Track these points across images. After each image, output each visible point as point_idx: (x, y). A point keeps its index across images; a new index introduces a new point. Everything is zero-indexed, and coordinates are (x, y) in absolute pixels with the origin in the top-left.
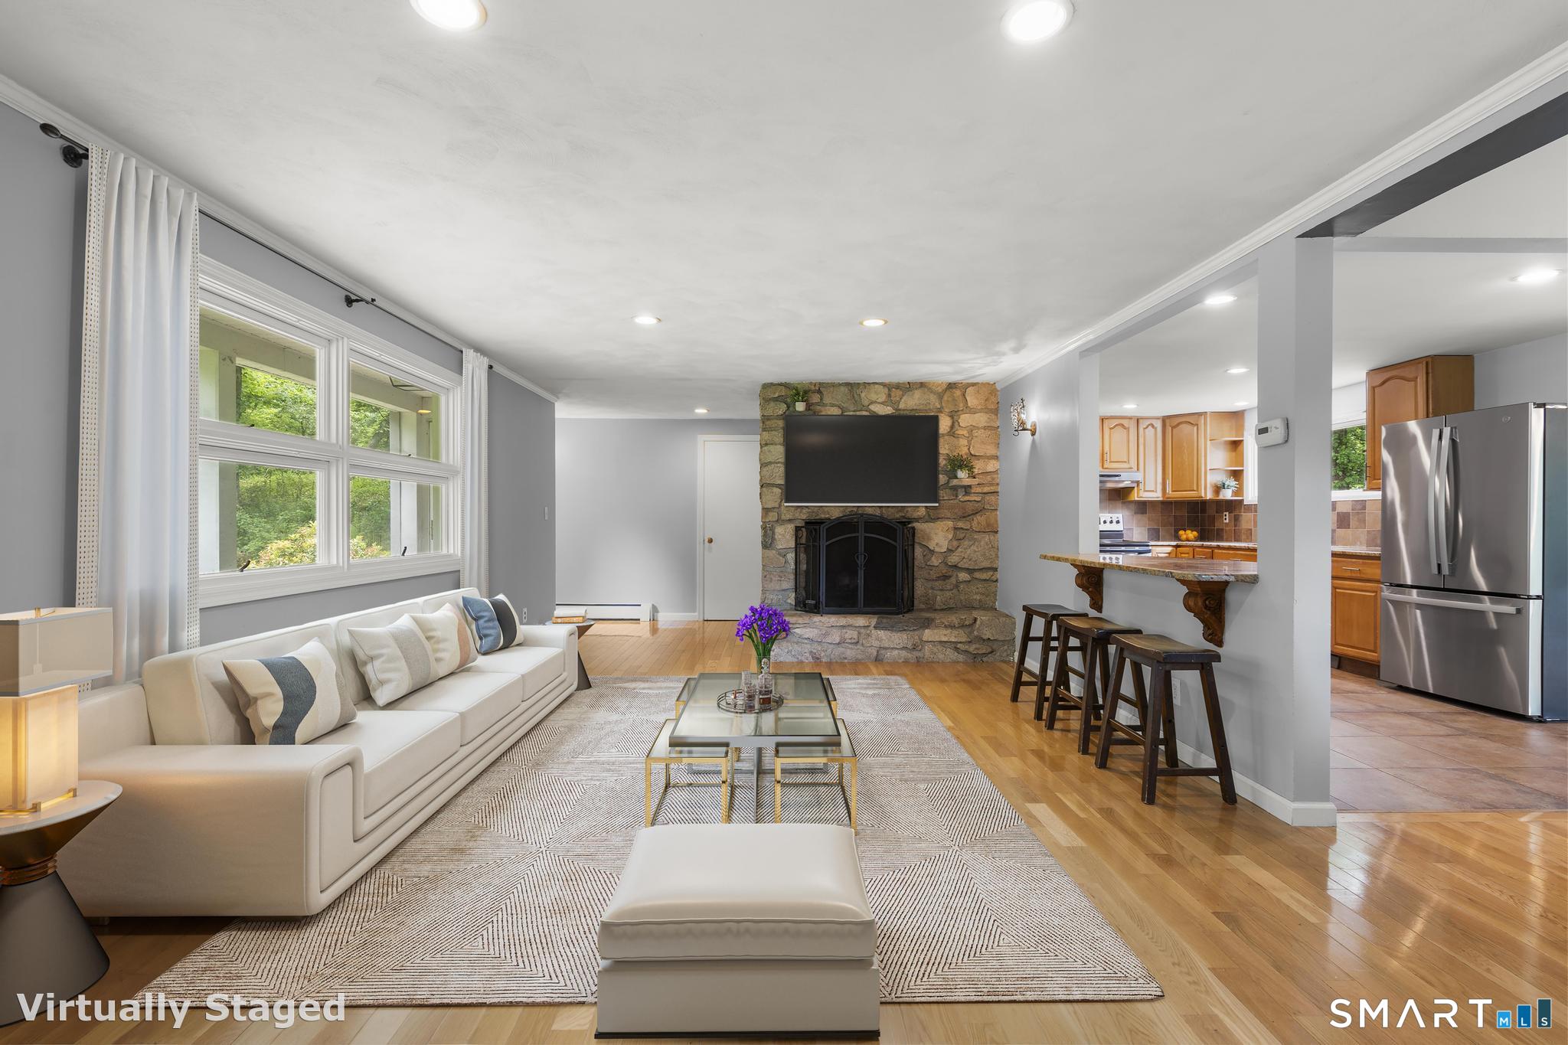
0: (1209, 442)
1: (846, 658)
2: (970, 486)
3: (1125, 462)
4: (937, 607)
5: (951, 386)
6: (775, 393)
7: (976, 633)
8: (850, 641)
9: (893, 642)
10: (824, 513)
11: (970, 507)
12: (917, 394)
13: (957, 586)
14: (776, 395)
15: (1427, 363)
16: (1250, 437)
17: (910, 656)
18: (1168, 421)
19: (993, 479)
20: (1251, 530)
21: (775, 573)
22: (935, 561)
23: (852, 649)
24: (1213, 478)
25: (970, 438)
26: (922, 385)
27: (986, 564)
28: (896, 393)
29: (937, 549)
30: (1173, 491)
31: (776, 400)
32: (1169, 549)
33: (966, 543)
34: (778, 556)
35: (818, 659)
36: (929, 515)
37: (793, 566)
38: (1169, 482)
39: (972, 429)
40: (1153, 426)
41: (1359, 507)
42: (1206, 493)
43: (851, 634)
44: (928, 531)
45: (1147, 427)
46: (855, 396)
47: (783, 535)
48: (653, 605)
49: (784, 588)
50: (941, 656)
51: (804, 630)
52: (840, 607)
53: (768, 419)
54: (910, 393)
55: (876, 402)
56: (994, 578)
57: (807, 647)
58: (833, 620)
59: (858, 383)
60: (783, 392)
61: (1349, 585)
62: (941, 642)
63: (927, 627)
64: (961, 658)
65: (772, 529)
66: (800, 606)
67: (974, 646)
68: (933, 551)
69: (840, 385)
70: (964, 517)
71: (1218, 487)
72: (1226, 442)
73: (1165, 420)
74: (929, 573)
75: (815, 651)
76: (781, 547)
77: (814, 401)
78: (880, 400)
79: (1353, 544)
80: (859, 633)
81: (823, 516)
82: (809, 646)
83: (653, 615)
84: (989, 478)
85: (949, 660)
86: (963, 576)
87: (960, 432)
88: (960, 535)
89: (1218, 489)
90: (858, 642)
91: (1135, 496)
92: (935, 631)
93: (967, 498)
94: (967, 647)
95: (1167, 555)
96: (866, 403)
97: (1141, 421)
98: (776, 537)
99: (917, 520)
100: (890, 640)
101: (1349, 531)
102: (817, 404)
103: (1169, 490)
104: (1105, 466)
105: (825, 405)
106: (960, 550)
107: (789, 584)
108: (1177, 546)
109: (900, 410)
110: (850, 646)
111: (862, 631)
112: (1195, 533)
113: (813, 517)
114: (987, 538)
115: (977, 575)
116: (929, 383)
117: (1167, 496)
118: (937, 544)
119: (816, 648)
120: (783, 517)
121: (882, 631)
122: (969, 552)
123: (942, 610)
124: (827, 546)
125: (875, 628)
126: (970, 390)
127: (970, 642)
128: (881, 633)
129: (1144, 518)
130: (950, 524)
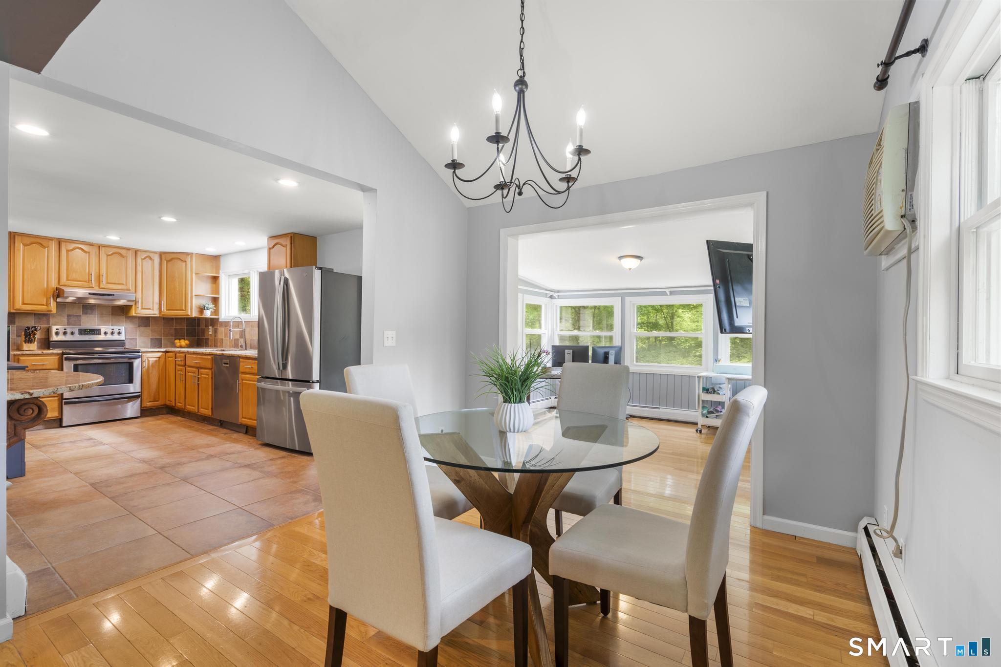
0: (194, 275)
3: (123, 284)
15: (291, 237)
16: (223, 274)
18: (163, 256)
20: (223, 339)
24: (196, 302)
30: (167, 310)
32: (159, 355)
38: (164, 302)
40: (151, 258)
42: (191, 312)
45: (145, 259)
61: (249, 377)
71: (201, 309)
72: (208, 277)
73: (162, 255)
89: (202, 309)
91: (133, 313)
95: (157, 359)
97: (138, 253)
103: (164, 309)
104: (102, 286)
108: (166, 352)
112: (187, 342)
117: (163, 313)
129: (148, 330)
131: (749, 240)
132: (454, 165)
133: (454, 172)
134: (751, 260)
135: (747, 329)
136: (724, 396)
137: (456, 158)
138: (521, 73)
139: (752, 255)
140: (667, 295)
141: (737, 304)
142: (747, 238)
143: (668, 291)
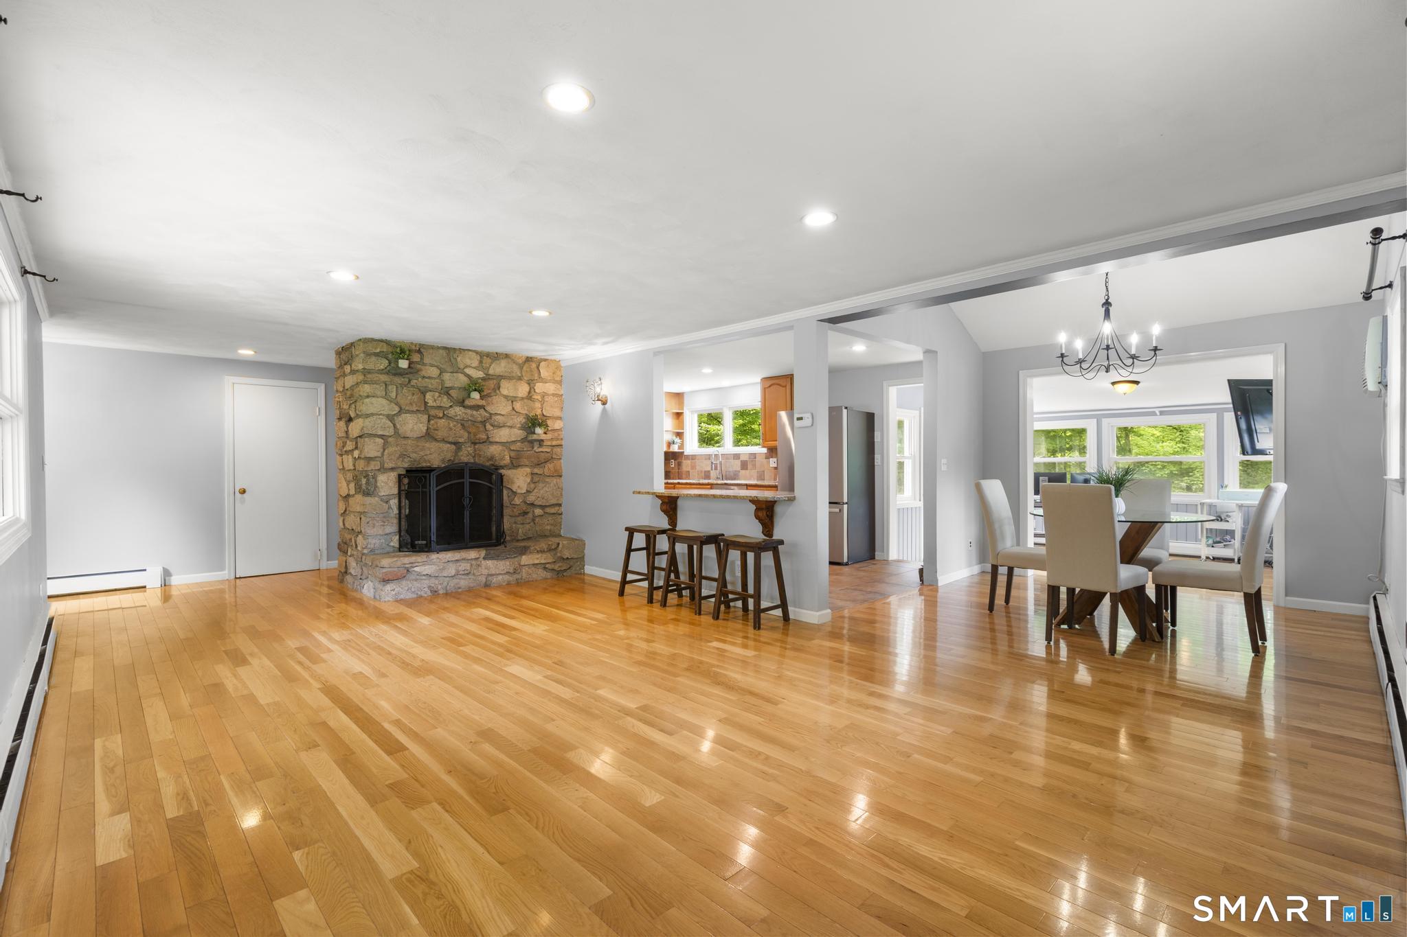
1: (459, 588)
2: (542, 440)
4: (520, 538)
5: (529, 359)
6: (376, 348)
7: (559, 555)
8: (463, 573)
9: (498, 569)
10: (425, 461)
11: (543, 456)
12: (503, 363)
13: (533, 520)
14: (378, 350)
15: (791, 378)
16: (686, 411)
17: (511, 579)
19: (559, 435)
20: (689, 472)
21: (378, 519)
22: (517, 501)
23: (464, 579)
24: (666, 437)
25: (542, 402)
26: (507, 356)
27: (554, 501)
28: (487, 361)
29: (519, 491)
31: (376, 355)
33: (541, 485)
34: (382, 503)
35: (436, 591)
36: (512, 463)
37: (396, 511)
39: (544, 395)
41: (752, 457)
43: (465, 566)
44: (512, 476)
46: (452, 358)
47: (386, 483)
48: (163, 568)
49: (388, 532)
50: (535, 576)
51: (423, 568)
52: (449, 544)
53: (369, 373)
54: (498, 362)
55: (470, 367)
56: (560, 512)
57: (426, 583)
58: (449, 555)
59: (454, 349)
60: (385, 348)
62: (533, 565)
63: (524, 554)
64: (549, 575)
65: (375, 477)
66: (407, 548)
67: (558, 565)
68: (515, 493)
69: (438, 348)
70: (538, 465)
72: (673, 413)
74: (513, 511)
75: (432, 585)
76: (383, 494)
77: (415, 360)
78: (473, 365)
79: (750, 479)
80: (471, 565)
81: (424, 465)
82: (427, 582)
83: (165, 580)
84: (556, 434)
85: (541, 578)
86: (538, 511)
87: (535, 397)
88: (535, 479)
89: (672, 444)
90: (470, 573)
92: (530, 556)
93: (540, 450)
94: (553, 566)
96: (462, 367)
98: (378, 484)
99: (502, 467)
100: (495, 567)
101: (747, 472)
102: (417, 363)
105: (424, 364)
106: (536, 491)
107: (392, 527)
109: (489, 375)
110: (463, 577)
111: (474, 562)
113: (415, 465)
114: (555, 480)
115: (548, 510)
116: (512, 355)
118: (519, 487)
119: (433, 582)
120: (386, 466)
121: (490, 561)
122: (542, 492)
123: (524, 539)
124: (437, 492)
125: (484, 558)
126: (543, 364)
127: (555, 562)
128: (489, 563)
130: (528, 470)
131: (1270, 377)
132: (1062, 356)
133: (1062, 360)
134: (1271, 394)
135: (1268, 451)
136: (1234, 524)
137: (1064, 352)
138: (1106, 297)
139: (1272, 389)
140: (1156, 415)
141: (1258, 431)
142: (1267, 375)
143: (1157, 411)
